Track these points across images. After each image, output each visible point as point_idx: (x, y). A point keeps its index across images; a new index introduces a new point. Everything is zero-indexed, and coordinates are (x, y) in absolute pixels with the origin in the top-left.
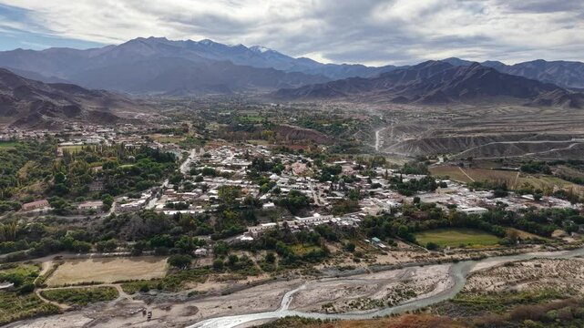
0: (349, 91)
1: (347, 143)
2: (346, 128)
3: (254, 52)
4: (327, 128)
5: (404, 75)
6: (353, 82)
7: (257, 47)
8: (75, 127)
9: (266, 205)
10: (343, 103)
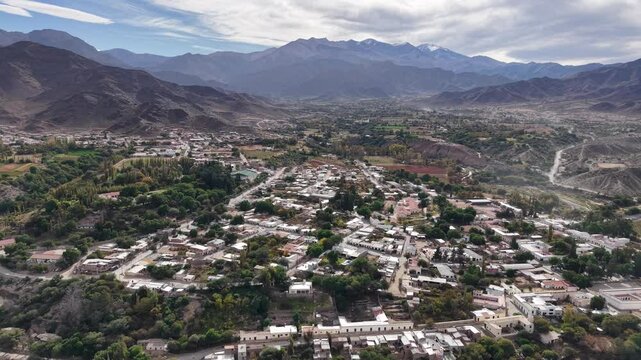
0: (533, 95)
1: (505, 167)
2: (511, 144)
3: (422, 51)
4: (483, 143)
5: (613, 75)
6: (540, 85)
7: (426, 45)
8: (172, 134)
9: (296, 287)
10: (520, 110)
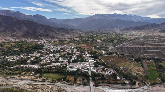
7: (131, 14)
9: (28, 61)
